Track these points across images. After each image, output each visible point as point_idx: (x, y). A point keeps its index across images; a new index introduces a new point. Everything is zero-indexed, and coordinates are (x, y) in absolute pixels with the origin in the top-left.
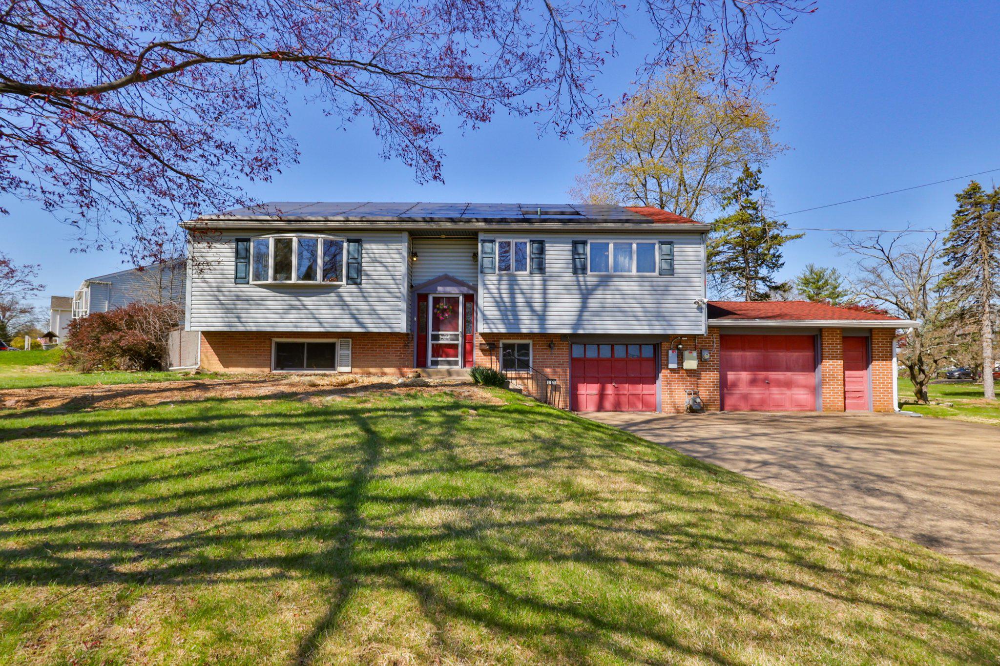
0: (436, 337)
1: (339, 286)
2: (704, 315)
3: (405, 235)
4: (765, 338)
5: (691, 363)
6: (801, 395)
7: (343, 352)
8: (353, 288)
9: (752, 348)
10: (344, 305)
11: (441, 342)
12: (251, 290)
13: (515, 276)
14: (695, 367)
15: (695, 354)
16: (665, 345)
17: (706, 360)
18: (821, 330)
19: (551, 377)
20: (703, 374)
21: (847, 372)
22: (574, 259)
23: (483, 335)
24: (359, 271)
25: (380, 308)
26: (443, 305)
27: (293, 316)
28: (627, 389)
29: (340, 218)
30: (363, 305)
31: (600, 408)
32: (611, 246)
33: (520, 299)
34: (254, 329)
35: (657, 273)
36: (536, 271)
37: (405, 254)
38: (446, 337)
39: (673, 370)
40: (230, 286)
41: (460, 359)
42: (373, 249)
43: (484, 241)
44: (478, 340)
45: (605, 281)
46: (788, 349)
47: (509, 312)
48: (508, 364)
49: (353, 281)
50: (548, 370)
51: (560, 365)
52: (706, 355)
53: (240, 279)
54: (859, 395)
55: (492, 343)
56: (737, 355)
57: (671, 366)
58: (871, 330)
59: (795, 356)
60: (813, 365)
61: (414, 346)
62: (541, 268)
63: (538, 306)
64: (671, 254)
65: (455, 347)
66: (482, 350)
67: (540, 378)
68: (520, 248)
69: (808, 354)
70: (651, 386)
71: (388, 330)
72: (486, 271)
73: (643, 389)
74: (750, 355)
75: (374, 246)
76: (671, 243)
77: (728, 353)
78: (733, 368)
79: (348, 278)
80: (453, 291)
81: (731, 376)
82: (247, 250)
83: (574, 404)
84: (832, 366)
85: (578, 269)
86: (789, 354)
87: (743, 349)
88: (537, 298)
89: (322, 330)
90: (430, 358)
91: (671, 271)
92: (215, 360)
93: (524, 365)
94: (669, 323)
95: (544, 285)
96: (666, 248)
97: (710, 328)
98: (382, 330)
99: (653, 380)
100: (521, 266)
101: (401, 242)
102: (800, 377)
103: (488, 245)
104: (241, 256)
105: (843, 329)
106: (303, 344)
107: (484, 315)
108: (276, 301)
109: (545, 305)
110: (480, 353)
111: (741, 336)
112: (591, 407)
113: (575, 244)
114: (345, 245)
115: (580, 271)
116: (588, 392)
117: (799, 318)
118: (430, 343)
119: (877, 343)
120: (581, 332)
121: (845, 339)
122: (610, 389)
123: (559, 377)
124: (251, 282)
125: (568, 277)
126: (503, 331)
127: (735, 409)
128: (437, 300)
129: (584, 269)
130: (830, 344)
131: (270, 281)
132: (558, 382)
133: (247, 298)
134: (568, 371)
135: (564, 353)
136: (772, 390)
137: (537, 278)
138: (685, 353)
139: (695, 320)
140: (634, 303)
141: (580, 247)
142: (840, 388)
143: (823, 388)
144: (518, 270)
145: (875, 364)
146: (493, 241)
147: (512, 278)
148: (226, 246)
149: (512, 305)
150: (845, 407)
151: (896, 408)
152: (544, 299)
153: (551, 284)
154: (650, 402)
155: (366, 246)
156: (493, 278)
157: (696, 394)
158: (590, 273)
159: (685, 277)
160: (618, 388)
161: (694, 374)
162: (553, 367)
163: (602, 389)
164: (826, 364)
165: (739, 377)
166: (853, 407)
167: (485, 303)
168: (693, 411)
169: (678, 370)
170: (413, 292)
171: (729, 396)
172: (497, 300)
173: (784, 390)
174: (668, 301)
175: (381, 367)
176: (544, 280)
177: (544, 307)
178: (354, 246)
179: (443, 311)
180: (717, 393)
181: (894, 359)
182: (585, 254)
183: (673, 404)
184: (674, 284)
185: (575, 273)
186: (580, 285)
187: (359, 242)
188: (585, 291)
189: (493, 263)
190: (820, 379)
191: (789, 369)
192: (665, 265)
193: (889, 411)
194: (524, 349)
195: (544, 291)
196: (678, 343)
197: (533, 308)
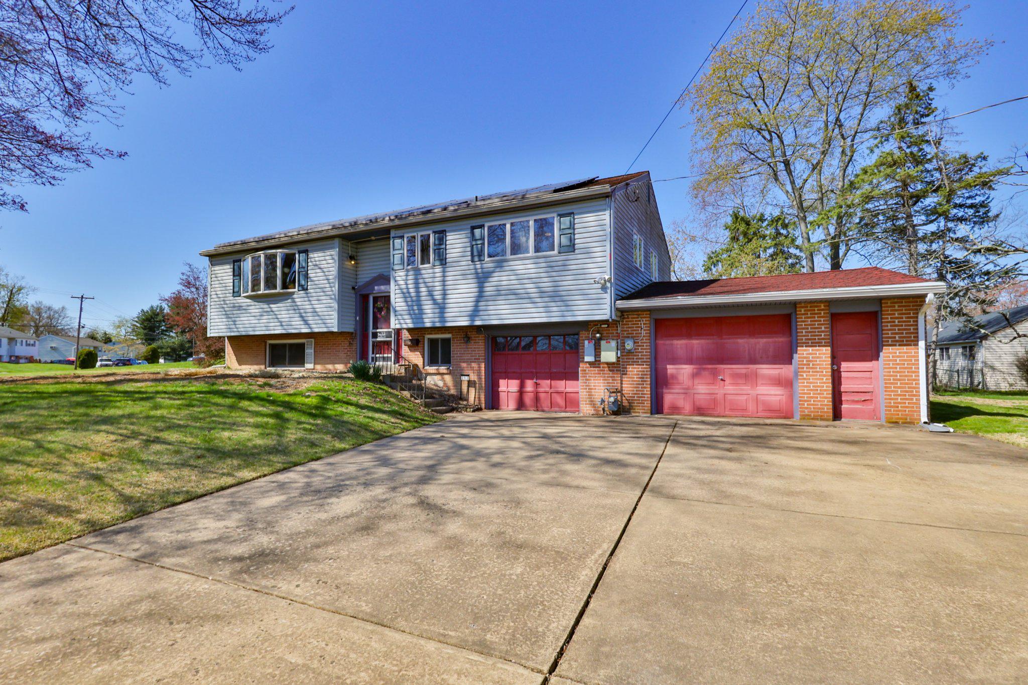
0: (375, 335)
1: (293, 293)
2: (607, 298)
3: (335, 242)
4: (719, 321)
5: (609, 355)
6: (774, 394)
7: (309, 352)
8: (302, 294)
9: (700, 334)
10: (296, 308)
11: (379, 339)
12: (241, 301)
13: (419, 270)
14: (615, 360)
15: (613, 344)
16: (583, 334)
17: (630, 352)
18: (794, 304)
19: (466, 372)
20: (629, 368)
21: (845, 365)
22: (472, 247)
23: (409, 331)
24: (307, 277)
25: (319, 308)
26: (379, 304)
27: (265, 319)
28: (545, 384)
29: (295, 233)
30: (309, 308)
31: (521, 406)
32: (508, 226)
33: (424, 290)
35: (556, 252)
36: (437, 263)
37: (336, 258)
38: (382, 334)
39: (590, 363)
40: (231, 299)
41: (392, 355)
42: (315, 257)
43: (395, 238)
44: (406, 335)
45: (500, 265)
46: (752, 334)
48: (433, 361)
49: (304, 289)
50: (464, 365)
51: (477, 360)
52: (629, 345)
53: (236, 293)
54: (866, 396)
55: (415, 338)
56: (680, 344)
57: (587, 359)
58: (878, 300)
59: (761, 343)
60: (786, 356)
61: (356, 344)
62: (442, 260)
63: (438, 297)
64: (572, 226)
65: (389, 343)
66: (409, 346)
67: (457, 375)
68: (424, 241)
69: (781, 340)
70: (574, 382)
71: (325, 330)
72: (397, 267)
73: (561, 385)
74: (697, 344)
75: (316, 255)
76: (570, 214)
77: (668, 342)
78: (675, 361)
79: (299, 285)
80: (380, 289)
81: (671, 369)
82: (239, 269)
83: (493, 403)
84: (815, 356)
85: (477, 255)
86: (752, 341)
87: (689, 336)
88: (438, 287)
89: (284, 332)
90: (371, 355)
91: (571, 247)
92: (237, 360)
93: (447, 361)
95: (444, 276)
96: (566, 220)
97: (621, 311)
98: (322, 330)
99: (573, 376)
100: (425, 259)
101: (332, 248)
102: (767, 370)
103: (398, 242)
104: (237, 274)
105: (830, 302)
106: (284, 345)
108: (256, 308)
109: (445, 295)
110: (408, 349)
111: (686, 320)
112: (512, 405)
113: (471, 229)
114: (297, 256)
115: (476, 259)
116: (508, 387)
117: (759, 290)
118: (371, 340)
119: (890, 322)
120: (478, 323)
121: (835, 318)
122: (529, 385)
123: (474, 372)
124: (242, 295)
125: (466, 262)
126: (415, 325)
127: (675, 410)
128: (376, 299)
129: (481, 254)
130: (804, 324)
131: (250, 293)
132: (473, 377)
133: (240, 308)
134: (483, 365)
135: (479, 346)
136: (729, 388)
137: (438, 270)
138: (603, 343)
139: (598, 302)
140: (531, 288)
141: (477, 232)
142: (828, 387)
143: (800, 387)
144: (422, 263)
145: (888, 353)
146: (402, 237)
147: (417, 272)
148: (228, 267)
149: (418, 302)
150: (837, 415)
151: (924, 418)
152: (444, 290)
153: (451, 274)
154: (571, 403)
155: (311, 255)
156: (402, 273)
157: (620, 391)
158: (487, 259)
159: (588, 252)
160: (537, 384)
161: (617, 368)
162: (469, 362)
163: (522, 386)
164: (803, 353)
165: (682, 372)
166: (854, 415)
167: (397, 301)
168: (615, 413)
169: (596, 363)
170: (356, 294)
171: (669, 398)
172: (405, 295)
173: (746, 389)
174: (567, 283)
175: (334, 363)
176: (444, 272)
177: (444, 299)
178: (303, 256)
179: (380, 310)
180: (647, 391)
181: (922, 344)
182: (483, 239)
183: (592, 403)
184: (575, 262)
185: (473, 261)
186: (477, 273)
187: (306, 252)
188: (482, 278)
189: (402, 259)
190: (796, 374)
191: (753, 361)
192: (565, 241)
193: (909, 423)
194: (446, 343)
195: (444, 282)
196: (596, 331)
197: (435, 301)
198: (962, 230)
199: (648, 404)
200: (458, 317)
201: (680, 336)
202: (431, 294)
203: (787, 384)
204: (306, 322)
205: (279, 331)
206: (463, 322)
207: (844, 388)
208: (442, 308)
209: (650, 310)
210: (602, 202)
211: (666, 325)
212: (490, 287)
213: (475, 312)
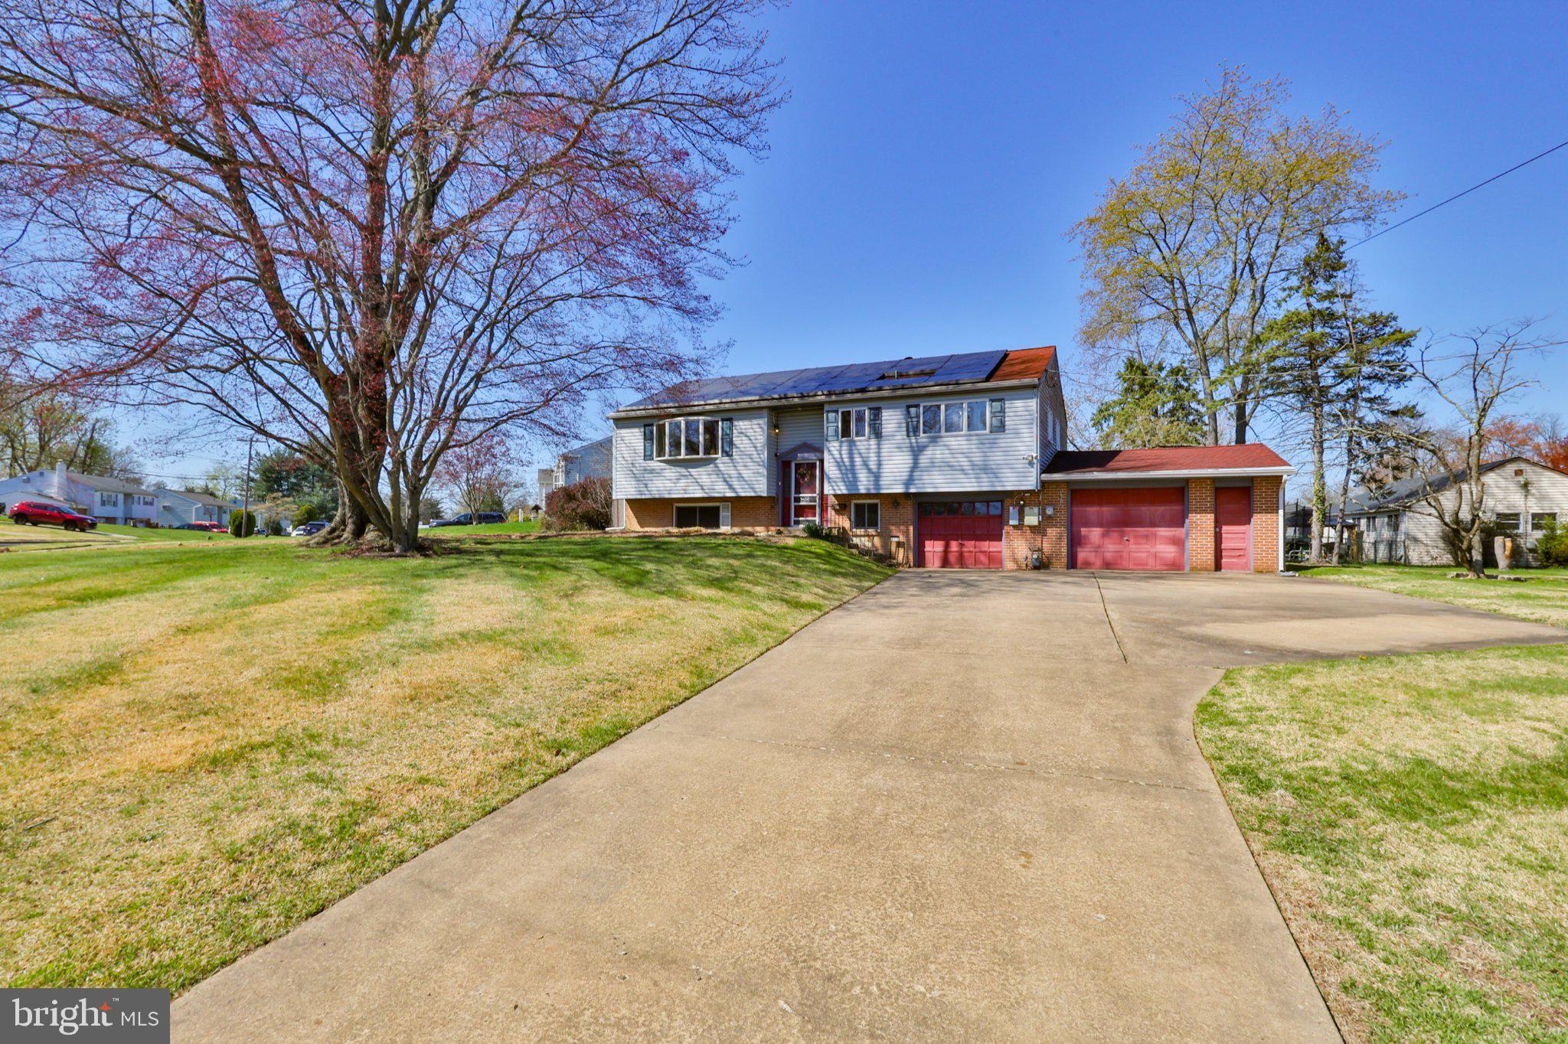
0: (797, 500)
1: (716, 459)
2: (1036, 471)
3: (765, 412)
4: (1126, 491)
5: (1032, 519)
6: (1169, 551)
7: (725, 514)
8: (726, 459)
9: (1109, 503)
10: (719, 473)
11: (802, 503)
12: (655, 464)
13: (854, 442)
14: (1036, 523)
15: (1036, 510)
16: (1008, 502)
17: (1050, 517)
18: (1187, 481)
19: (894, 534)
20: (1049, 530)
21: (1225, 528)
22: (907, 423)
23: (833, 496)
24: (731, 444)
25: (746, 473)
26: (803, 470)
27: (683, 483)
28: (970, 545)
29: (717, 401)
30: (733, 473)
31: (946, 562)
32: (943, 407)
33: (858, 460)
34: (657, 496)
35: (988, 431)
36: (873, 436)
37: (765, 427)
38: (806, 498)
39: (1014, 526)
40: (640, 461)
41: (817, 518)
42: (741, 425)
43: (828, 412)
44: (832, 500)
45: (934, 440)
46: (1153, 502)
47: (849, 472)
48: (859, 523)
49: (728, 454)
50: (893, 528)
51: (906, 524)
52: (1049, 511)
53: (648, 457)
54: (1241, 553)
55: (844, 503)
56: (1092, 511)
57: (1012, 522)
58: (1252, 479)
59: (1160, 510)
60: (1179, 521)
61: (779, 508)
62: (877, 434)
63: (873, 466)
64: (1003, 411)
65: (814, 507)
66: (836, 510)
67: (886, 537)
68: (860, 416)
69: (1176, 508)
70: (997, 543)
71: (753, 494)
72: (830, 439)
73: (986, 545)
74: (1107, 511)
75: (741, 423)
76: (1001, 400)
77: (1082, 509)
78: (1088, 524)
79: (723, 451)
80: (810, 457)
81: (1084, 531)
82: (652, 433)
83: (920, 560)
84: (1201, 524)
85: (912, 430)
86: (1153, 508)
87: (1100, 504)
88: (873, 458)
89: (705, 495)
90: (793, 518)
91: (1001, 427)
92: (634, 521)
93: (873, 524)
94: (996, 475)
95: (879, 448)
96: (997, 405)
97: (1044, 483)
98: (748, 494)
99: (997, 537)
100: (860, 432)
101: (761, 418)
102: (1164, 532)
103: (832, 415)
104: (647, 438)
105: (1214, 480)
106: (695, 508)
107: (829, 478)
108: (671, 472)
109: (879, 465)
110: (833, 512)
111: (1098, 490)
112: (937, 562)
113: (908, 407)
114: (721, 423)
115: (911, 434)
116: (934, 548)
117: (1160, 467)
118: (793, 504)
119: (1259, 495)
120: (913, 490)
121: (1217, 490)
122: (954, 546)
123: (902, 535)
124: (655, 458)
125: (901, 436)
126: (845, 492)
127: (1087, 564)
128: (798, 466)
129: (916, 430)
130: (1193, 495)
131: (667, 457)
132: (902, 539)
133: (652, 471)
134: (911, 528)
135: (908, 511)
136: (1133, 547)
137: (873, 442)
138: (1027, 509)
139: (1024, 475)
140: (965, 464)
141: (913, 410)
142: (1211, 544)
143: (1190, 545)
144: (857, 435)
145: (1257, 518)
146: (836, 412)
147: (852, 444)
148: (637, 430)
149: (852, 468)
150: (1218, 567)
151: (1281, 568)
152: (879, 461)
153: (886, 446)
154: (995, 559)
155: (736, 423)
156: (836, 444)
157: (1040, 550)
158: (922, 435)
159: (1017, 433)
160: (962, 545)
161: (1038, 530)
162: (897, 524)
163: (947, 546)
164: (1194, 518)
165: (1094, 534)
166: (1231, 567)
167: (830, 468)
168: (1036, 568)
169: (1020, 527)
170: (777, 460)
171: (1082, 554)
172: (839, 465)
173: (1147, 547)
174: (997, 457)
175: (753, 526)
176: (879, 444)
177: (879, 468)
178: (727, 424)
179: (803, 476)
180: (1064, 550)
181: (1281, 512)
182: (918, 416)
183: (1015, 560)
184: (1004, 440)
185: (908, 436)
186: (912, 447)
187: (730, 420)
188: (916, 452)
189: (836, 431)
190: (1187, 534)
191: (1153, 525)
192: (995, 422)
193: (1270, 571)
194: (873, 508)
195: (879, 454)
196: (1020, 499)
197: (869, 470)
199: (1064, 560)
200: (893, 484)
201: (1092, 504)
202: (865, 464)
203: (1179, 543)
204: (731, 487)
205: (699, 494)
206: (899, 489)
207: (1223, 546)
208: (877, 477)
209: (1068, 482)
210: (1030, 392)
211: (1080, 494)
212: (924, 460)
213: (910, 481)
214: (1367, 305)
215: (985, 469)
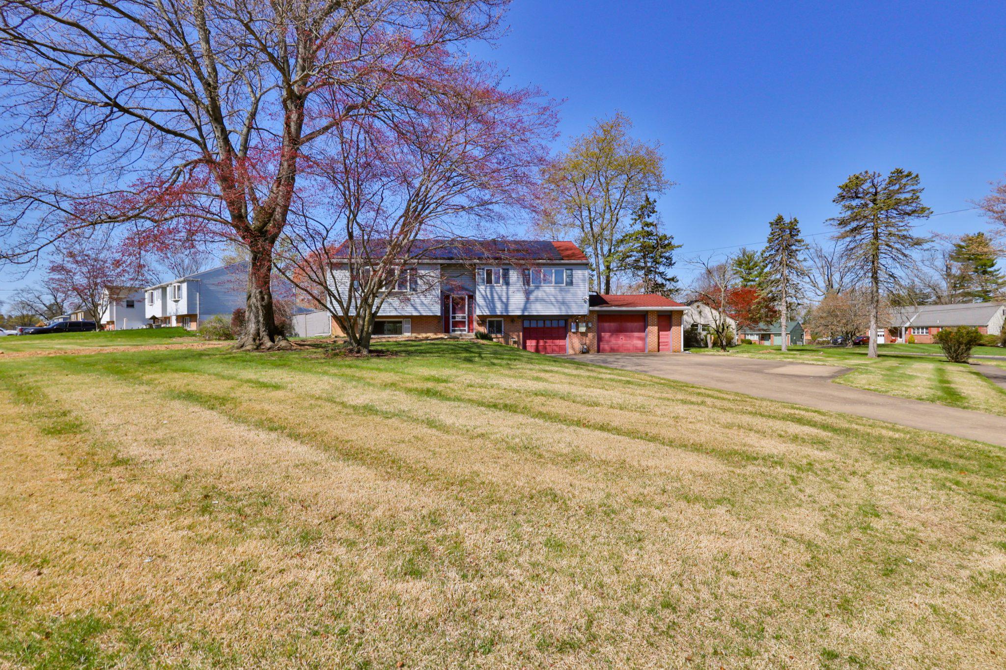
0: (454, 318)
1: (406, 292)
2: (587, 305)
3: (439, 267)
4: (620, 317)
5: (583, 329)
6: (639, 343)
7: (406, 325)
8: (413, 293)
9: (613, 321)
11: (457, 320)
13: (494, 286)
14: (585, 331)
15: (584, 324)
16: (570, 320)
17: (590, 328)
18: (647, 312)
19: (511, 336)
20: (589, 334)
21: (661, 333)
22: (523, 278)
23: (478, 316)
24: (416, 284)
26: (457, 301)
28: (549, 342)
30: (418, 301)
31: (537, 352)
32: (543, 271)
33: (496, 296)
35: (565, 284)
36: (504, 284)
37: (439, 275)
38: (459, 316)
39: (573, 332)
41: (466, 328)
43: (478, 269)
44: (476, 318)
45: (537, 287)
46: (632, 321)
47: (491, 303)
48: (491, 330)
49: (414, 290)
50: (510, 333)
51: (518, 332)
52: (590, 325)
54: (667, 344)
55: (483, 320)
56: (607, 325)
57: (573, 330)
58: (671, 312)
59: (635, 324)
60: (643, 330)
61: (443, 323)
62: (507, 283)
63: (504, 300)
64: (572, 275)
65: (464, 322)
66: (478, 324)
67: (507, 338)
68: (497, 273)
69: (642, 324)
70: (563, 341)
72: (480, 283)
73: (558, 342)
74: (613, 325)
75: (423, 272)
76: (571, 270)
77: (602, 324)
78: (604, 332)
79: (410, 288)
80: (462, 293)
81: (603, 334)
82: (358, 274)
84: (653, 330)
85: (527, 282)
86: (632, 324)
87: (610, 321)
88: (504, 296)
90: (451, 328)
91: (571, 283)
93: (500, 332)
94: (569, 307)
95: (508, 291)
96: (569, 272)
97: (590, 311)
98: (428, 314)
99: (564, 338)
100: (497, 281)
101: (437, 269)
102: (636, 334)
103: (481, 271)
105: (658, 311)
106: (385, 322)
107: (479, 306)
109: (508, 299)
111: (609, 315)
112: (533, 350)
113: (524, 270)
114: (408, 271)
115: (526, 284)
116: (531, 343)
117: (635, 305)
118: (451, 320)
119: (674, 318)
120: (526, 314)
121: (659, 316)
122: (541, 343)
123: (517, 337)
125: (520, 285)
126: (488, 314)
127: (606, 350)
128: (454, 299)
130: (652, 319)
132: (516, 339)
134: (521, 334)
135: (519, 324)
136: (623, 341)
137: (504, 287)
138: (580, 324)
139: (582, 306)
140: (553, 299)
141: (526, 272)
142: (656, 340)
143: (648, 340)
144: (496, 283)
145: (674, 328)
146: (483, 269)
147: (492, 287)
149: (493, 301)
150: (659, 350)
151: (682, 349)
152: (508, 297)
153: (511, 289)
154: (563, 349)
155: (419, 272)
156: (483, 287)
157: (585, 344)
158: (531, 284)
159: (578, 285)
160: (545, 342)
161: (584, 334)
162: (513, 332)
163: (538, 343)
164: (649, 328)
165: (606, 335)
166: (663, 350)
167: (479, 299)
168: (583, 353)
169: (576, 332)
170: (442, 294)
171: (603, 346)
172: (485, 298)
173: (630, 342)
174: (569, 297)
175: (426, 333)
176: (508, 288)
177: (508, 301)
178: (413, 272)
179: (458, 304)
180: (596, 344)
181: (682, 327)
182: (529, 275)
183: (573, 349)
184: (572, 289)
185: (524, 285)
186: (526, 291)
187: (415, 269)
188: (528, 293)
189: (483, 280)
190: (647, 335)
191: (632, 331)
192: (568, 280)
193: (679, 351)
194: (499, 323)
195: (507, 294)
196: (577, 319)
197: (502, 302)
198: (661, 269)
199: (596, 348)
200: (515, 310)
201: (606, 321)
202: (500, 299)
203: (643, 339)
204: (416, 309)
205: (394, 313)
206: (519, 313)
207: (661, 341)
208: (506, 305)
209: (599, 311)
210: (584, 266)
211: (603, 317)
212: (532, 297)
213: (525, 309)
214: (661, 231)
215: (563, 303)
